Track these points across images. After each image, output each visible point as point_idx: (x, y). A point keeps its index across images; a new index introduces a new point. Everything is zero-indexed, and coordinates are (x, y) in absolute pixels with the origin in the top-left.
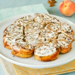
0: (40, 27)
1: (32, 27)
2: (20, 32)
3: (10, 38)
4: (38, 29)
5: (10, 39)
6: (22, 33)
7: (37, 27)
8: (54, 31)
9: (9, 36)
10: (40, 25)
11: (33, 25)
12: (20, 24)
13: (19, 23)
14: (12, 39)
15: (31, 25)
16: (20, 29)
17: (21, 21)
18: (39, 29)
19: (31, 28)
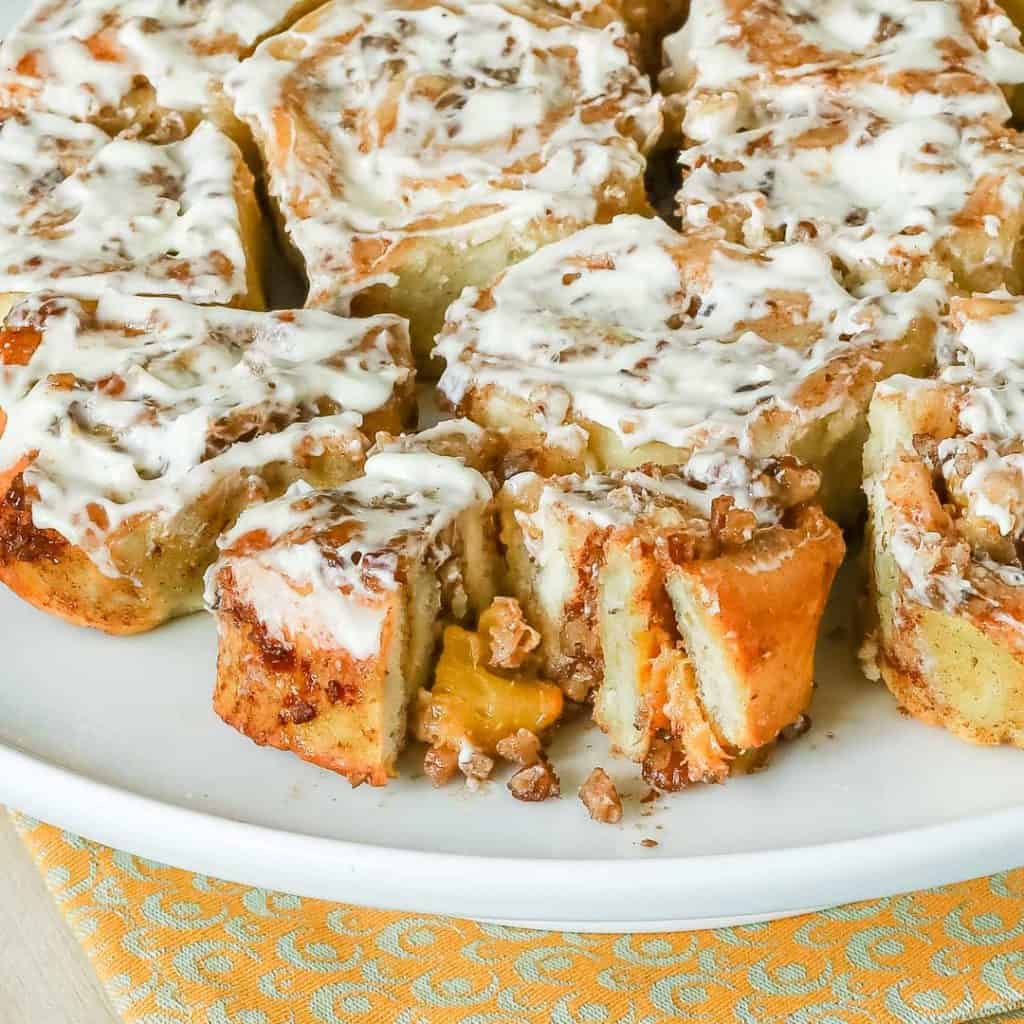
0: (571, 78)
1: (418, 113)
2: (192, 248)
3: (114, 387)
4: (554, 116)
5: (102, 410)
6: (224, 269)
7: (509, 78)
8: (913, 81)
9: (97, 358)
10: (559, 37)
11: (424, 56)
12: (141, 85)
13: (112, 82)
14: (153, 411)
15: (364, 64)
16: (172, 188)
17: (150, 26)
18: (571, 128)
19: (389, 127)
